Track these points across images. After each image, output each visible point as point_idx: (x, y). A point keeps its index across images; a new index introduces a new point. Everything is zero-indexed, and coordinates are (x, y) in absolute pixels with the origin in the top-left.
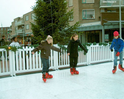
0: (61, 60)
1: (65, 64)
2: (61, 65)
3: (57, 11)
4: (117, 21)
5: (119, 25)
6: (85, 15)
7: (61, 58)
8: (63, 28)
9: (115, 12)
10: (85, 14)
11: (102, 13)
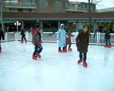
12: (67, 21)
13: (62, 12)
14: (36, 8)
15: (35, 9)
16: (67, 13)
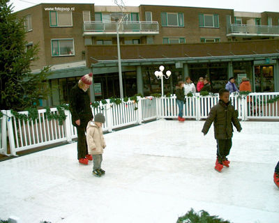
0: (19, 138)
1: (28, 144)
2: (20, 146)
3: (8, 48)
4: (114, 61)
5: (118, 66)
6: (57, 49)
7: (18, 133)
8: (19, 79)
9: (110, 43)
10: (57, 47)
11: (88, 46)
12: (252, 61)
13: (218, 39)
14: (158, 33)
15: (154, 36)
16: (232, 41)
